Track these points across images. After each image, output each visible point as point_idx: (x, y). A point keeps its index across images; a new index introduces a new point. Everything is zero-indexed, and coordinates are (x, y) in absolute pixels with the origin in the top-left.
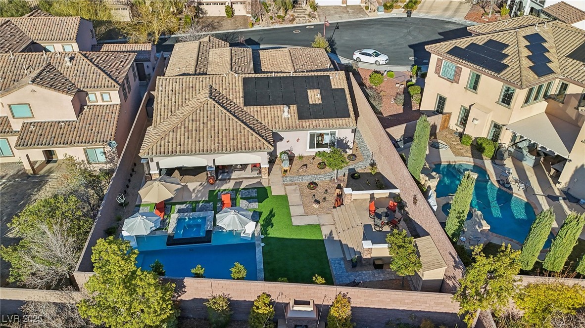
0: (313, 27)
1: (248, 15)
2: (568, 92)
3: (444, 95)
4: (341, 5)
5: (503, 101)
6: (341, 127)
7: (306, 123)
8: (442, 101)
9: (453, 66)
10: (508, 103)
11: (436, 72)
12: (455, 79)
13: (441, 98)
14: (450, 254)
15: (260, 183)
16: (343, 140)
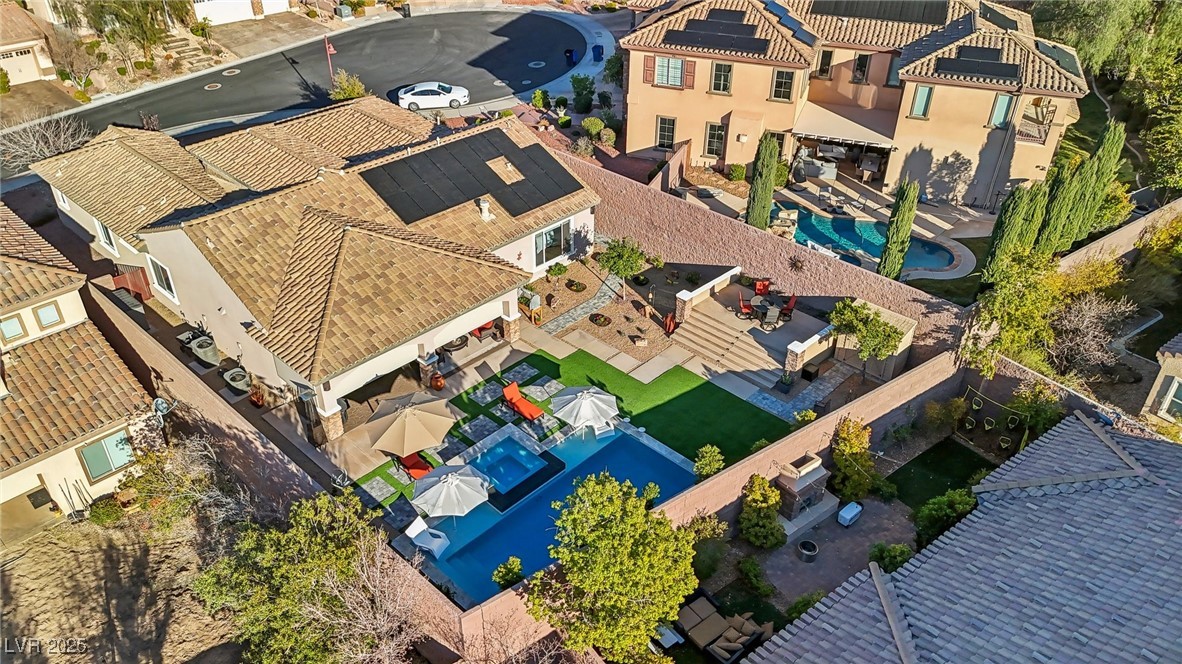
0: (238, 71)
1: (47, 78)
2: (835, 61)
3: (669, 115)
4: (253, 18)
5: (777, 95)
6: (569, 212)
7: (528, 219)
8: (667, 126)
9: (676, 63)
10: (788, 96)
11: (645, 80)
12: (686, 82)
13: (663, 121)
14: (915, 300)
15: (514, 352)
16: (580, 232)
